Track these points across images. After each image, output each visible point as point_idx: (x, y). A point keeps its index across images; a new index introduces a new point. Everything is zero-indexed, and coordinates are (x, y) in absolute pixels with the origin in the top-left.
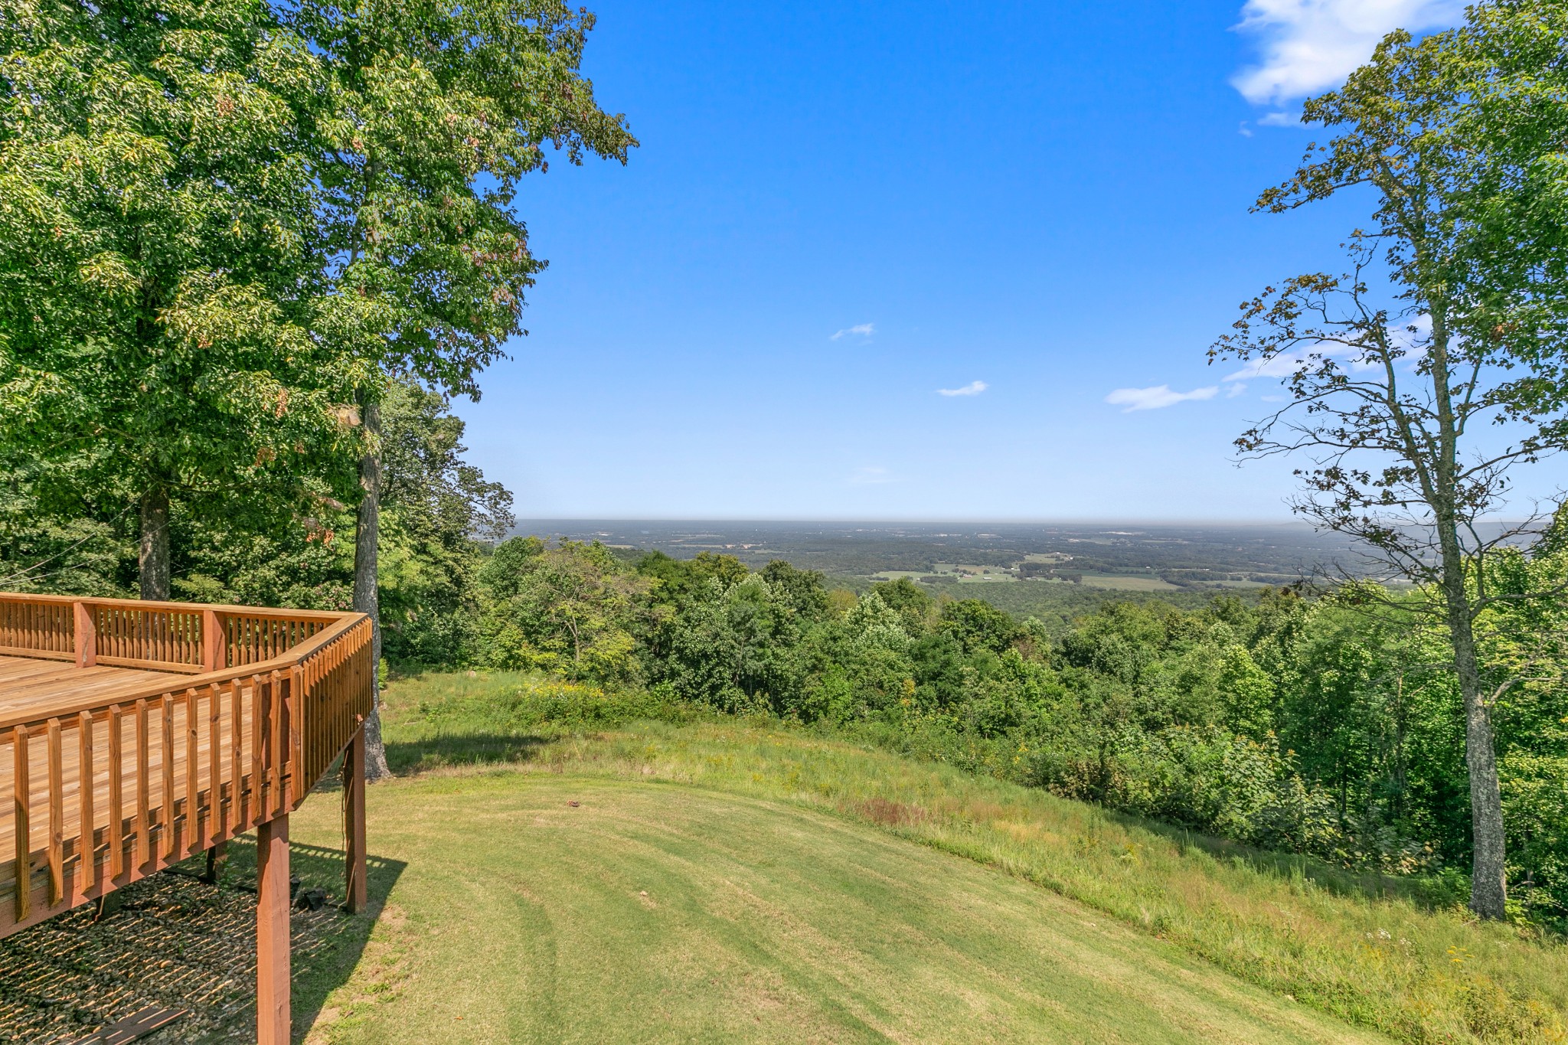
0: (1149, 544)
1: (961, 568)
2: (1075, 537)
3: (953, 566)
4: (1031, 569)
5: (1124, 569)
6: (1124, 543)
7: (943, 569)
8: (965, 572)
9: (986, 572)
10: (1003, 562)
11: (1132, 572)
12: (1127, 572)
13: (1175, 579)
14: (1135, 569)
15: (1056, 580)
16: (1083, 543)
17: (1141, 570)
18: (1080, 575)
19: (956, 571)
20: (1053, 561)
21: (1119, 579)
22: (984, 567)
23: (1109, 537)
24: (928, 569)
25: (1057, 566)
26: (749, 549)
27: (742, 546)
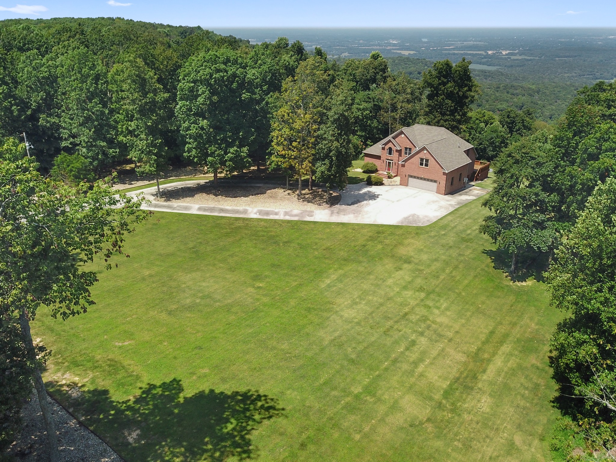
26: (506, 55)
27: (501, 52)
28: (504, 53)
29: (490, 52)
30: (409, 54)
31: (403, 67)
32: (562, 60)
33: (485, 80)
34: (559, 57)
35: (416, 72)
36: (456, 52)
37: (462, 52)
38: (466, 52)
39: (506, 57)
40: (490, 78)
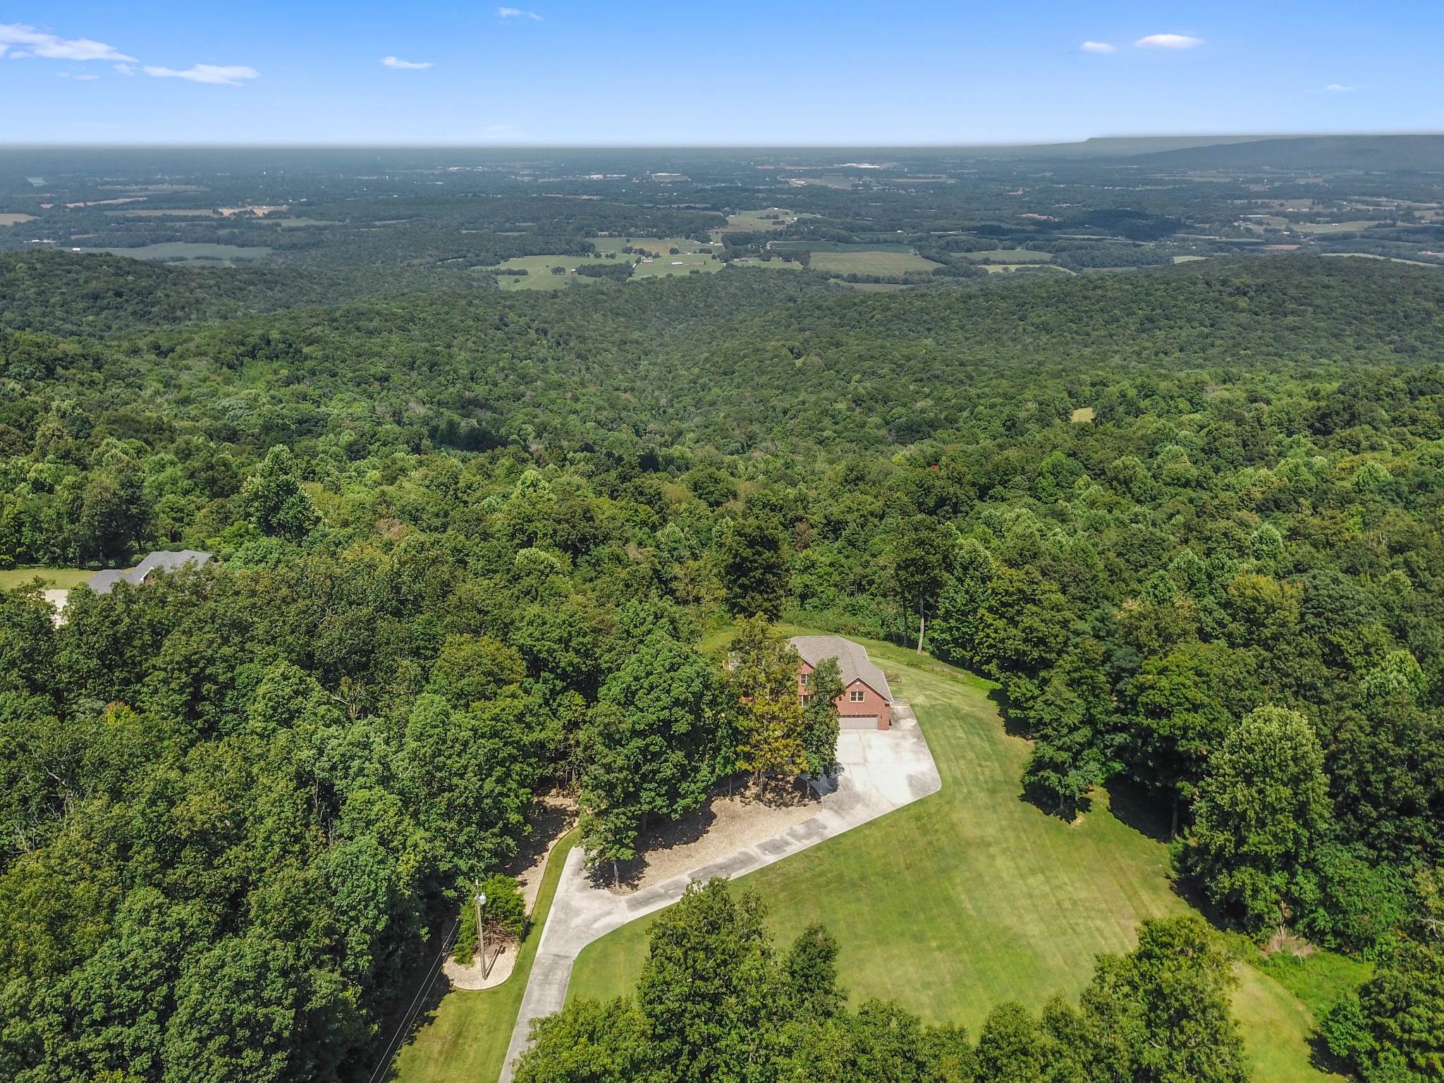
0: (902, 186)
1: (637, 244)
2: (799, 176)
3: (621, 242)
4: (739, 243)
5: (868, 236)
6: (867, 186)
7: (609, 250)
8: (642, 252)
9: (673, 251)
10: (697, 231)
11: (878, 242)
12: (871, 242)
13: (932, 252)
14: (882, 237)
15: (777, 263)
16: (810, 187)
17: (889, 236)
18: (808, 252)
19: (628, 251)
20: (768, 225)
21: (859, 255)
22: (671, 243)
23: (848, 173)
24: (585, 250)
25: (776, 235)
26: (266, 217)
27: (252, 212)
28: (260, 211)
29: (226, 212)
30: (16, 224)
31: (65, 280)
32: (389, 226)
33: (270, 293)
34: (379, 220)
35: (110, 293)
36: (143, 213)
37: (159, 213)
38: (168, 212)
39: (270, 222)
40: (279, 287)
